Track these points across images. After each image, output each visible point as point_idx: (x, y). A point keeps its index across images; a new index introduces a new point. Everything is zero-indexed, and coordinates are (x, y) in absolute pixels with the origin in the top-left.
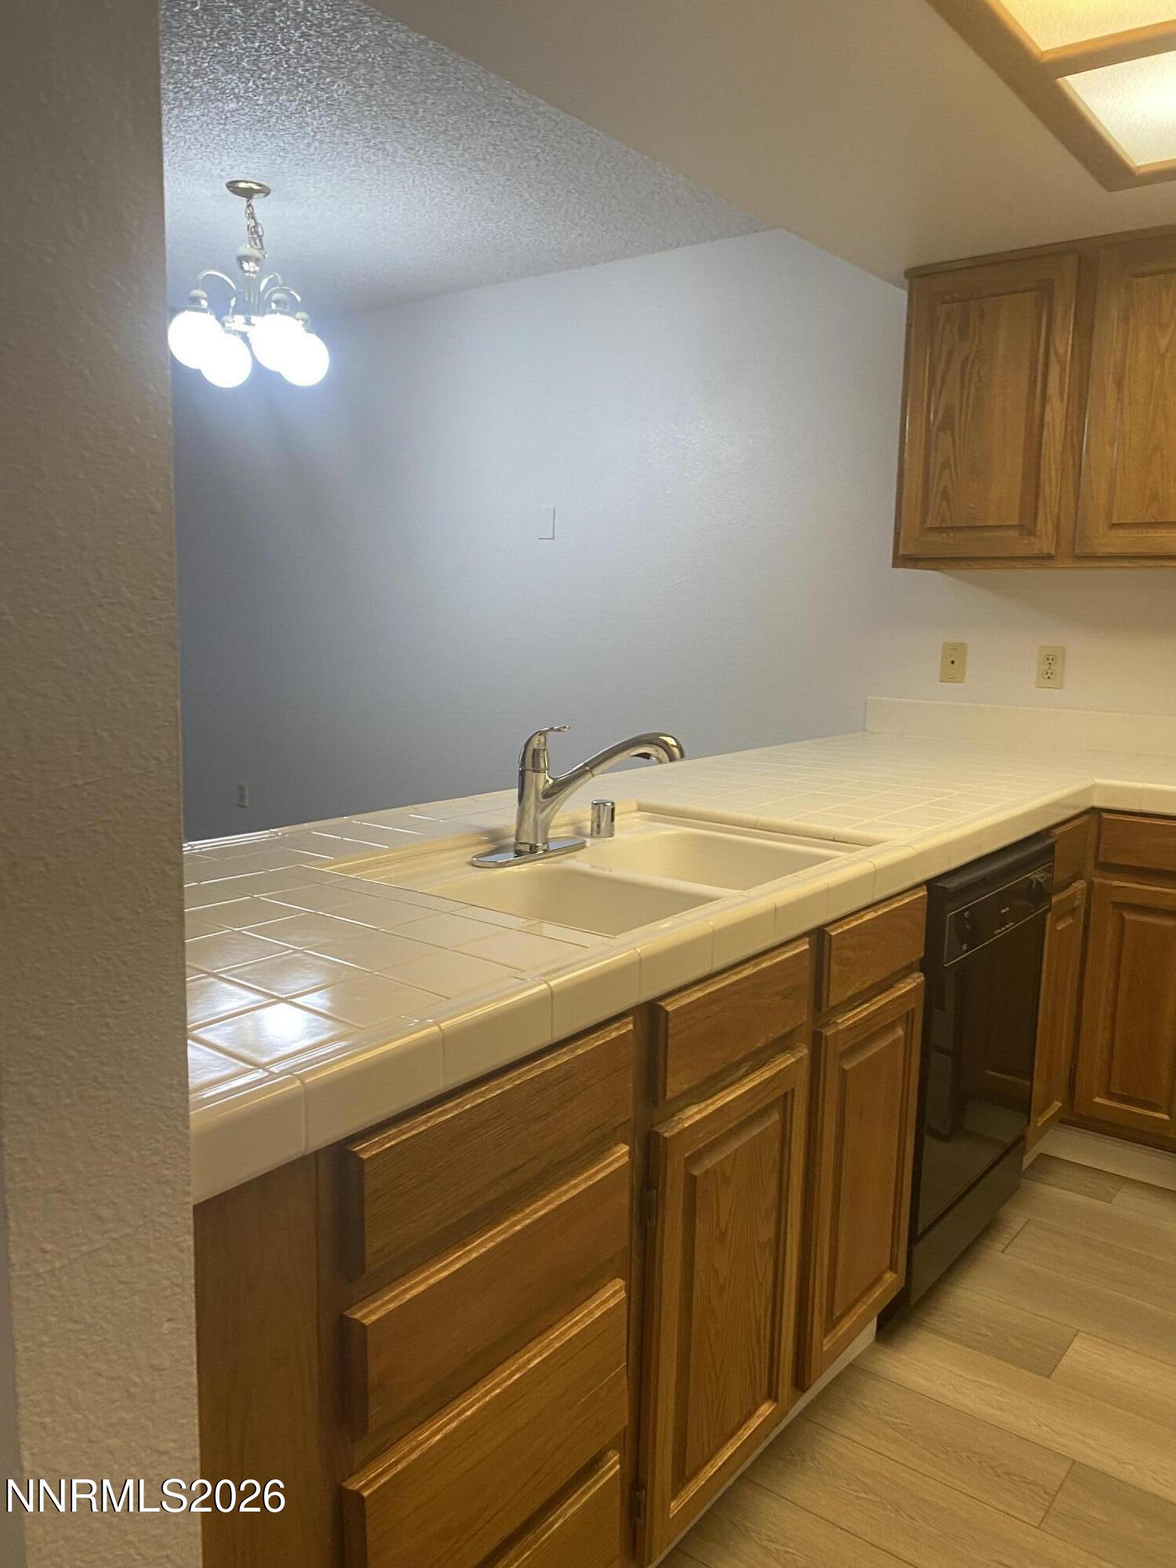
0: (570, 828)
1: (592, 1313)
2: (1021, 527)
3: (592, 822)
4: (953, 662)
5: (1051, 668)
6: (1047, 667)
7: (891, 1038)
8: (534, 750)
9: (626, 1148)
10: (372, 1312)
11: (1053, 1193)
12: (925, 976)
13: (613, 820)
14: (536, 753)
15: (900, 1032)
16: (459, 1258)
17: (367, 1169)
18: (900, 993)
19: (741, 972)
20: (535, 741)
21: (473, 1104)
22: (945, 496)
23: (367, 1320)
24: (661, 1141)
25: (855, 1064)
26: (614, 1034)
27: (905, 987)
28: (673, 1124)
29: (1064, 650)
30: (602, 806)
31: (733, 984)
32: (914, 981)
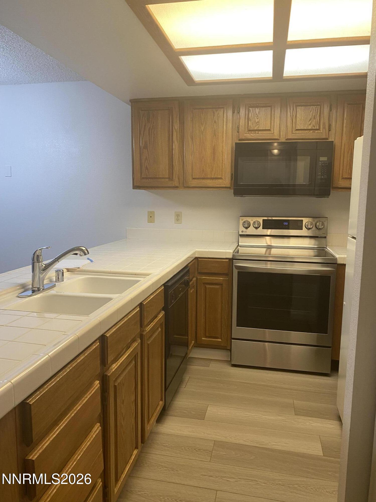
0: (48, 280)
1: (92, 436)
2: (169, 178)
3: (56, 277)
4: (151, 217)
5: (178, 217)
6: (177, 218)
7: (158, 332)
8: (37, 255)
9: (98, 382)
10: (35, 455)
11: (194, 368)
12: (165, 312)
13: (63, 276)
14: (38, 256)
15: (160, 329)
16: (58, 429)
17: (32, 407)
18: (160, 318)
19: (124, 320)
20: (38, 252)
21: (60, 378)
22: (147, 168)
23: (34, 458)
24: (107, 377)
25: (151, 341)
26: (94, 347)
27: (160, 316)
28: (110, 371)
29: (181, 212)
30: (59, 271)
31: (122, 325)
32: (162, 314)
